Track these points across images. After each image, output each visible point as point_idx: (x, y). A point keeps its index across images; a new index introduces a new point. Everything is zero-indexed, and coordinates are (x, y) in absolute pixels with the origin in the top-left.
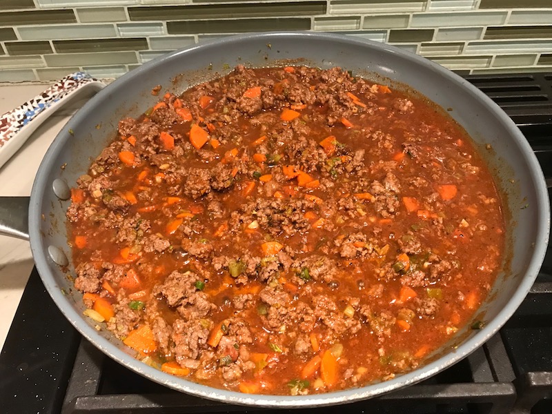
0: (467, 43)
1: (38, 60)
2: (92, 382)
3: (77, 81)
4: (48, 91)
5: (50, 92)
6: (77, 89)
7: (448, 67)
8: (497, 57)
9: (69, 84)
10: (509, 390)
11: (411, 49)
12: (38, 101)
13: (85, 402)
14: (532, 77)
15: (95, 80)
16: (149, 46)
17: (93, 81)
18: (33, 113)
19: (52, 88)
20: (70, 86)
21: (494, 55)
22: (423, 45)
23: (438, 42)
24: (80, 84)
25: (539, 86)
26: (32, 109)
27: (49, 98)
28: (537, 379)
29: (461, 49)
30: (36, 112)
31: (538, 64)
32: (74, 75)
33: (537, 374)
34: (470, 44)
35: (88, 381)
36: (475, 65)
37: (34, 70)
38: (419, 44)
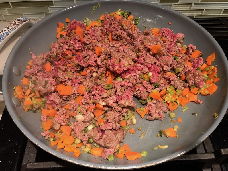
0: (193, 3)
1: (4, 11)
2: (33, 155)
3: (21, 21)
4: (9, 26)
5: (10, 26)
6: (22, 25)
7: (185, 14)
8: (206, 10)
9: (18, 22)
10: (213, 156)
11: (169, 7)
12: (5, 31)
13: (31, 165)
14: (221, 19)
15: (29, 20)
16: (54, 4)
17: (29, 21)
18: (3, 36)
19: (11, 25)
20: (19, 23)
21: (205, 9)
22: (174, 5)
23: (181, 3)
24: (23, 22)
25: (224, 23)
26: (3, 35)
27: (10, 29)
28: (224, 152)
29: (191, 7)
30: (5, 36)
31: (223, 13)
32: (20, 18)
33: (224, 150)
34: (195, 4)
35: (32, 155)
36: (196, 14)
37: (3, 15)
38: (172, 4)
